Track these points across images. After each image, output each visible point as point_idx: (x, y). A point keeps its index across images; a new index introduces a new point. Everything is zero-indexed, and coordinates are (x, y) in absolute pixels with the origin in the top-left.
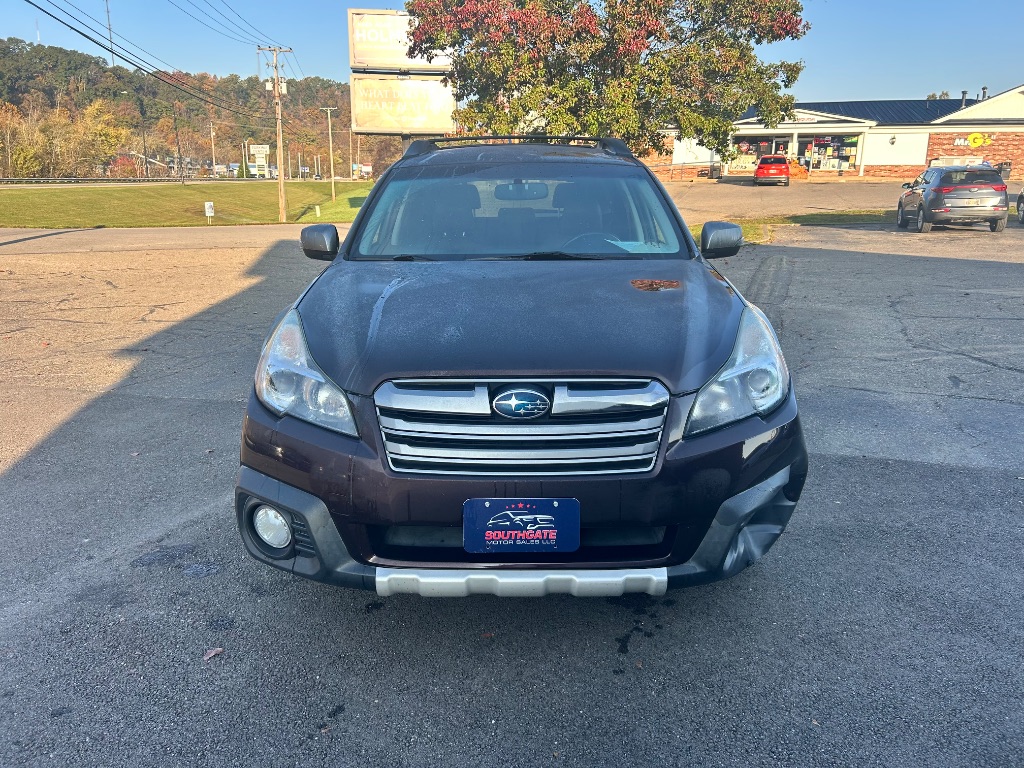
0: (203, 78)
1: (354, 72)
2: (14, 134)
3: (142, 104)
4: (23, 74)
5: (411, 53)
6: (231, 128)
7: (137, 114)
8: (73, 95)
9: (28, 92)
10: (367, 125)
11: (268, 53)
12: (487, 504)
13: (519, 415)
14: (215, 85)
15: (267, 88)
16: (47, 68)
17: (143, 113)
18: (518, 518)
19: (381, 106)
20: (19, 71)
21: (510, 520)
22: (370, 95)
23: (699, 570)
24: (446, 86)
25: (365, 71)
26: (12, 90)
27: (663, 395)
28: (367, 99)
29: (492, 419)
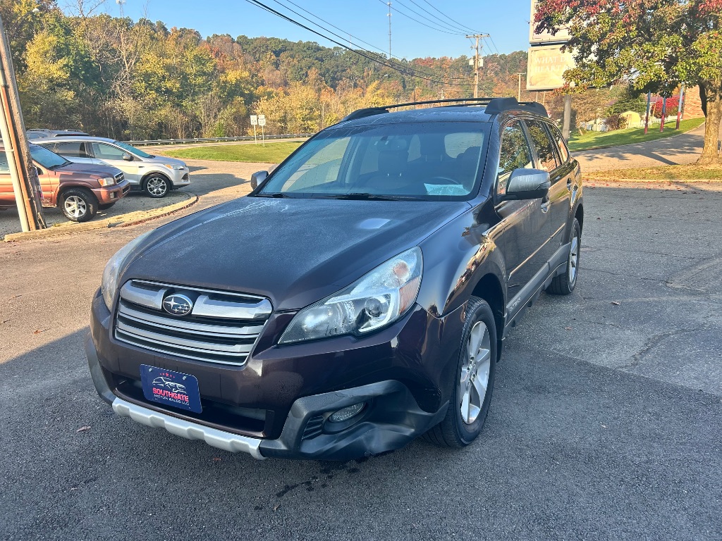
0: (444, 60)
1: (532, 46)
2: (328, 105)
3: (404, 82)
4: (340, 69)
5: (538, 30)
6: (458, 92)
7: (401, 88)
8: (365, 79)
9: (341, 79)
10: (539, 84)
11: (472, 39)
12: (150, 370)
13: (174, 312)
14: (451, 64)
15: (470, 64)
16: (353, 64)
17: (404, 87)
18: (167, 383)
19: (550, 69)
20: (338, 67)
21: (164, 383)
22: (543, 62)
23: (283, 447)
24: (564, 52)
25: (540, 44)
26: (334, 79)
27: (269, 309)
28: (540, 65)
29: (162, 313)
